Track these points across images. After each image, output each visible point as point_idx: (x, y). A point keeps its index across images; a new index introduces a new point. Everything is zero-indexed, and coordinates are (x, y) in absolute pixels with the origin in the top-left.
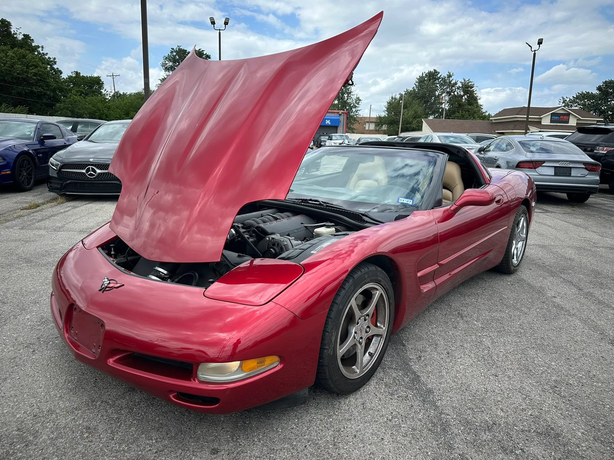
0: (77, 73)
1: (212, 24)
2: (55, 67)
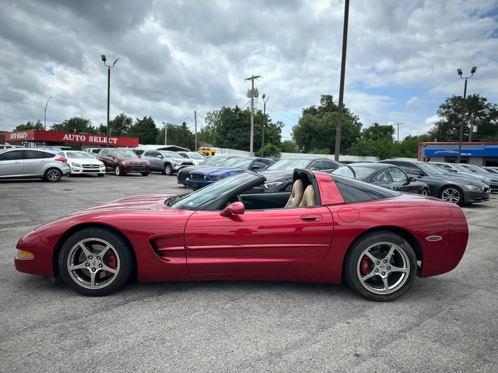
0: (376, 125)
1: (459, 74)
2: (358, 122)
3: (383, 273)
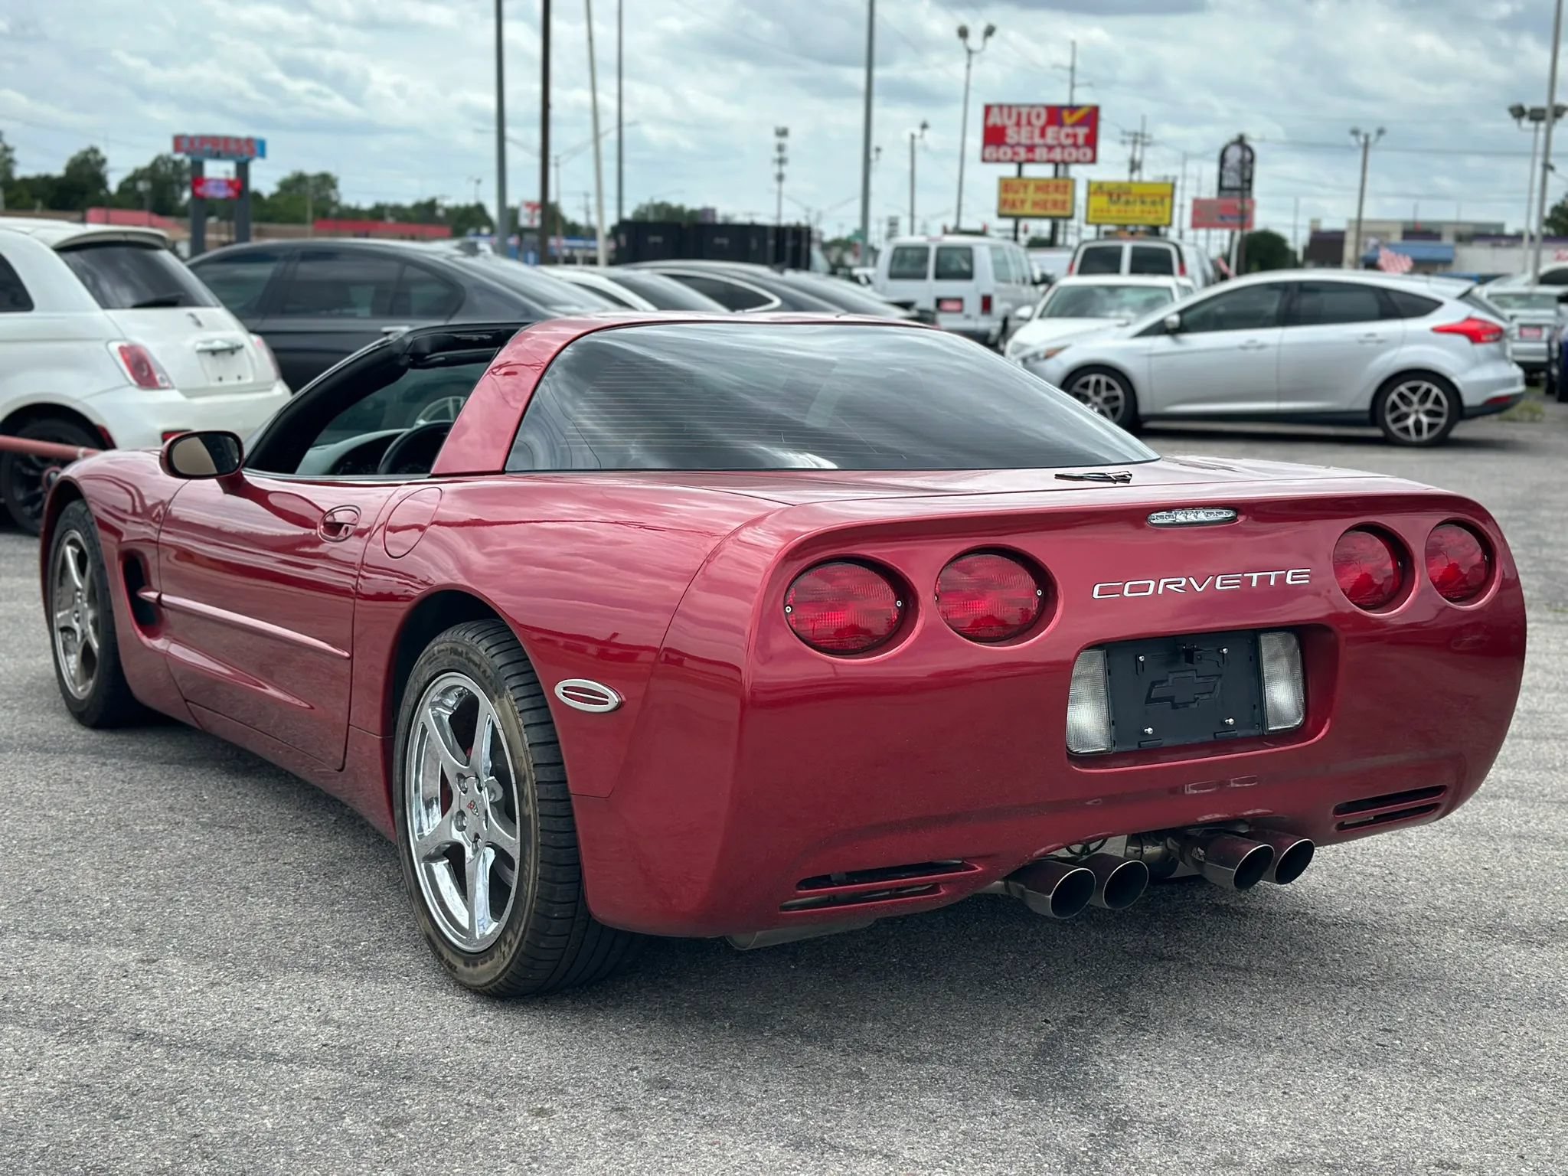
3: (475, 842)
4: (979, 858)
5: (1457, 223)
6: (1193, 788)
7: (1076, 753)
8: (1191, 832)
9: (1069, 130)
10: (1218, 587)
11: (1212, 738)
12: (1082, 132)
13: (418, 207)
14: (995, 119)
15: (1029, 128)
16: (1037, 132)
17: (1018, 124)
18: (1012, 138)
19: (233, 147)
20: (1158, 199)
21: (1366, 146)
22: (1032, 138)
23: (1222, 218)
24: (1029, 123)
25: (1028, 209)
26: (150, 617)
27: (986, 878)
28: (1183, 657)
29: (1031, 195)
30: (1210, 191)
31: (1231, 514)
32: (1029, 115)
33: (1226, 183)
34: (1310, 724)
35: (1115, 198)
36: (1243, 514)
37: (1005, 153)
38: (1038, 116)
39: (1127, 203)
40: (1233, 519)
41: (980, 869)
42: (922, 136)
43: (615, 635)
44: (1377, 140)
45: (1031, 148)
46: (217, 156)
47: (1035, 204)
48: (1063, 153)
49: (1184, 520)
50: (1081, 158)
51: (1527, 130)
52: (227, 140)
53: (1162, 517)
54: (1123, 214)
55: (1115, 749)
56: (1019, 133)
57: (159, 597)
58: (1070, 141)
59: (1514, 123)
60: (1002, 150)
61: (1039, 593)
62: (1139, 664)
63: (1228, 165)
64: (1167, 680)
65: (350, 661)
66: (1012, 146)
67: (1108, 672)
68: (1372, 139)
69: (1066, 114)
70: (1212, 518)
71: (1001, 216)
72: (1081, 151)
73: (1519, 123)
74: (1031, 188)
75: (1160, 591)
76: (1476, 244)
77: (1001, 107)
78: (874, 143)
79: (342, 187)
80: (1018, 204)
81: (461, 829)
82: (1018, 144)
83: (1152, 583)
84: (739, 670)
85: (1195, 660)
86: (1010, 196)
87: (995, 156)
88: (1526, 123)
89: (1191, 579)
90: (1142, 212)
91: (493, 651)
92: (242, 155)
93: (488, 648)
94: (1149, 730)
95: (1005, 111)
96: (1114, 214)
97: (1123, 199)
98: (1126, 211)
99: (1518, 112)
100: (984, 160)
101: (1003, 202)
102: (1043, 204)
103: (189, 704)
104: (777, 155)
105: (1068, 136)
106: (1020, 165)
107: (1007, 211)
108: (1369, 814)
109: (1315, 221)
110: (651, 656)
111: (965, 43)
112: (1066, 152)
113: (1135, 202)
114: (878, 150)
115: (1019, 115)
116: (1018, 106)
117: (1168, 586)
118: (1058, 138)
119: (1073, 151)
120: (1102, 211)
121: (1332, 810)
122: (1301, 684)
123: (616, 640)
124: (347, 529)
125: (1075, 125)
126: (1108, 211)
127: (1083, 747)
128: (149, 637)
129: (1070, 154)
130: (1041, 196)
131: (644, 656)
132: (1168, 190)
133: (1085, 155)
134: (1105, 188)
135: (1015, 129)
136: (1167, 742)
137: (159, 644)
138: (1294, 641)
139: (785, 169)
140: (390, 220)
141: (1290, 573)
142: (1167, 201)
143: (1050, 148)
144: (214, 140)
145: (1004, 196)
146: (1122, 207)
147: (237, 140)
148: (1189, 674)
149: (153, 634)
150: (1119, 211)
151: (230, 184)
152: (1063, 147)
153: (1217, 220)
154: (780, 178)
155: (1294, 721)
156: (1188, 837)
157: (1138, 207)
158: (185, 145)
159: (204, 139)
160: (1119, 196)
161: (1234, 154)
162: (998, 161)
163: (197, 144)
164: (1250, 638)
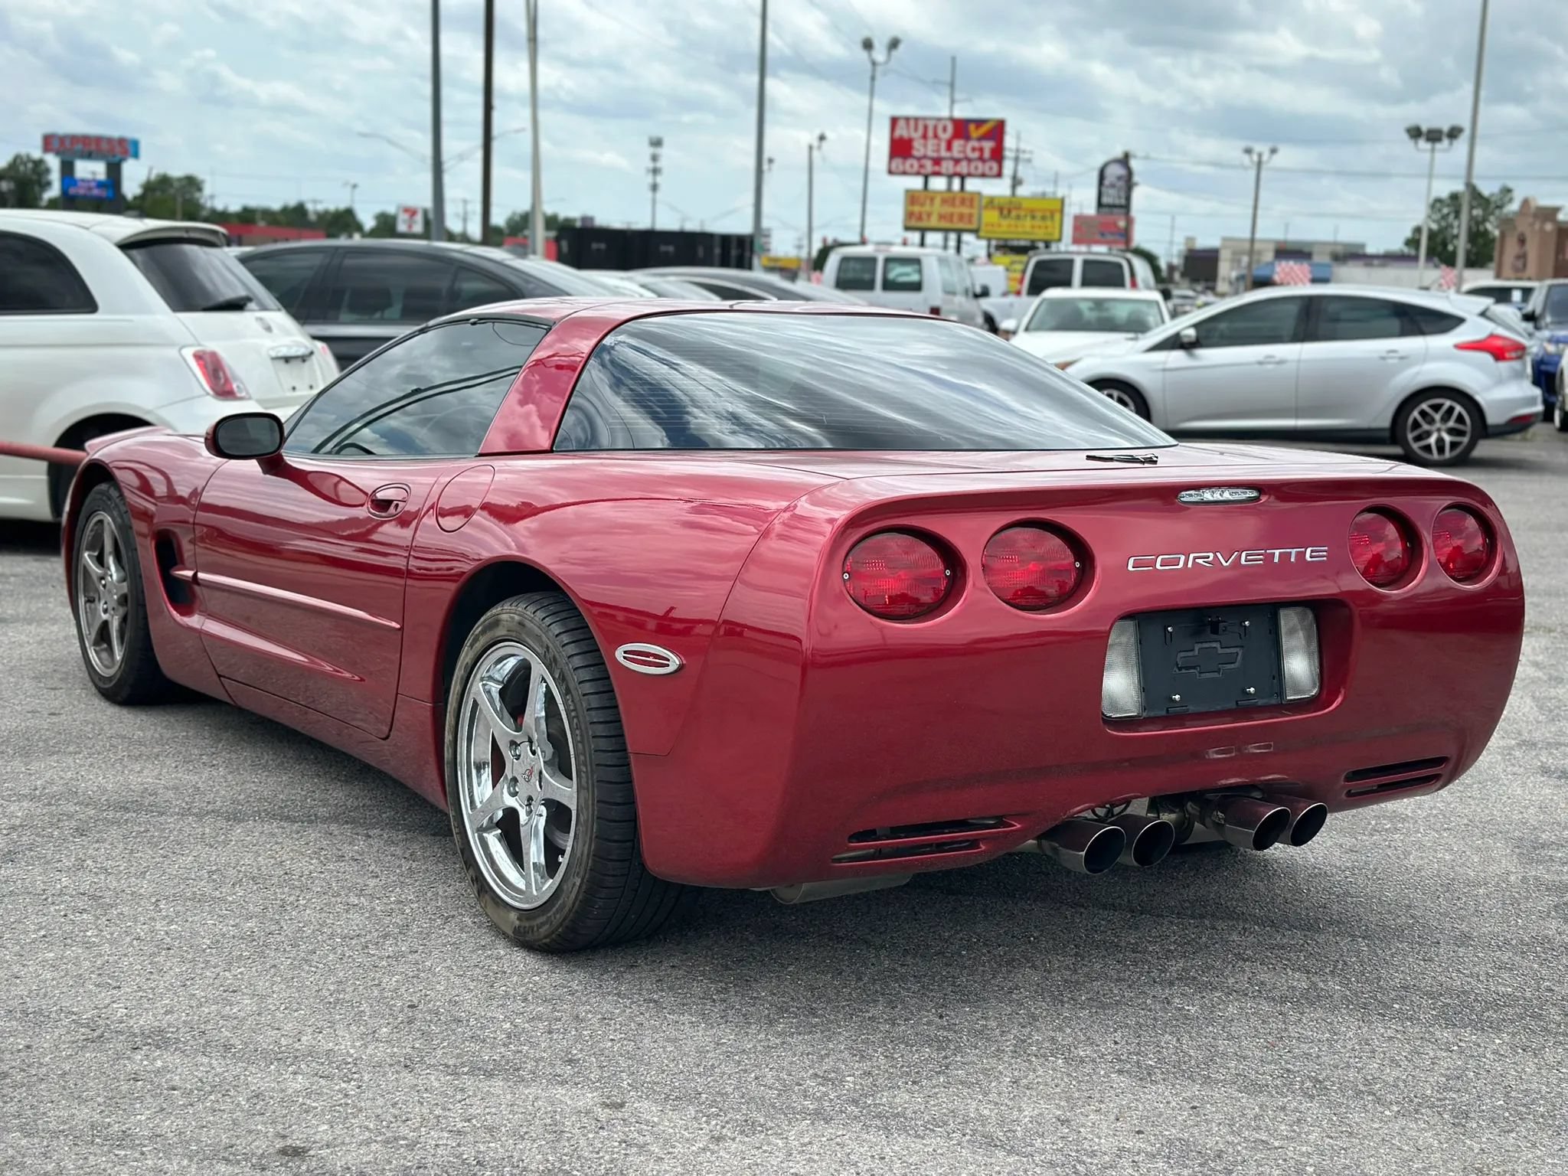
3: (529, 805)
4: (1018, 816)
5: (1335, 244)
6: (1217, 753)
7: (1110, 717)
8: (1209, 796)
9: (976, 144)
10: (1243, 562)
11: (1234, 706)
12: (988, 145)
13: (285, 210)
14: (902, 132)
15: (935, 141)
16: (943, 145)
17: (925, 136)
18: (918, 150)
19: (104, 146)
20: (1048, 214)
21: (1259, 164)
22: (938, 151)
23: (1103, 235)
24: (936, 136)
25: (934, 222)
26: (183, 596)
27: (1023, 835)
28: (1208, 629)
29: (937, 207)
30: (1091, 210)
31: (1254, 494)
32: (935, 128)
33: (1105, 200)
34: (1324, 695)
35: (1005, 212)
36: (1265, 494)
37: (912, 166)
38: (945, 129)
39: (1018, 217)
40: (1256, 499)
41: (1019, 826)
42: (819, 148)
43: (672, 608)
44: (1270, 158)
45: (937, 161)
46: (89, 156)
47: (941, 217)
48: (969, 165)
49: (1211, 499)
50: (987, 172)
51: (1424, 151)
52: (98, 140)
53: (1191, 495)
54: (1013, 229)
55: (1145, 714)
56: (925, 146)
57: (195, 575)
58: (976, 155)
59: (1410, 143)
60: (909, 162)
61: (1078, 565)
62: (1168, 636)
63: (1107, 182)
64: (1193, 650)
65: (400, 633)
66: (919, 159)
67: (1140, 642)
68: (1265, 158)
69: (972, 127)
70: (1236, 497)
71: (907, 228)
72: (988, 165)
73: (1416, 143)
74: (938, 201)
75: (1190, 565)
76: (1351, 263)
77: (907, 119)
78: (766, 155)
79: (207, 190)
80: (924, 217)
81: (514, 794)
82: (925, 157)
83: (1183, 558)
84: (800, 641)
85: (1220, 631)
86: (916, 209)
87: (901, 168)
88: (1423, 144)
89: (1218, 554)
90: (1033, 227)
91: (548, 621)
92: (114, 156)
93: (544, 618)
94: (1177, 697)
95: (912, 123)
96: (1004, 229)
97: (1014, 213)
98: (1016, 226)
99: (1415, 133)
100: (890, 172)
101: (909, 215)
102: (949, 217)
103: (222, 679)
104: (651, 165)
105: (974, 149)
106: (926, 177)
107: (913, 223)
108: (1372, 782)
109: (1190, 240)
110: (709, 630)
111: (870, 55)
112: (973, 165)
113: (1026, 216)
114: (771, 161)
115: (926, 128)
116: (925, 119)
117: (1197, 560)
118: (964, 152)
119: (980, 164)
120: (993, 225)
121: (1343, 778)
122: (1316, 656)
123: (674, 614)
124: (397, 505)
125: (980, 139)
126: (999, 225)
127: (1117, 712)
128: (182, 614)
129: (976, 168)
130: (947, 209)
131: (699, 629)
132: (1058, 206)
133: (991, 168)
134: (996, 202)
135: (922, 141)
136: (1192, 709)
137: (195, 621)
138: (1310, 616)
139: (659, 179)
140: (262, 224)
141: (1309, 550)
142: (1057, 217)
143: (957, 161)
144: (85, 139)
145: (910, 208)
146: (1013, 222)
147: (110, 140)
148: (1214, 645)
149: (187, 611)
150: (1009, 226)
151: (100, 185)
152: (969, 160)
153: (1098, 237)
154: (654, 187)
155: (1311, 691)
156: (1209, 801)
157: (1028, 222)
158: (56, 144)
159: (74, 139)
160: (1009, 211)
161: (1116, 171)
162: (904, 173)
163: (67, 143)
164: (1270, 610)
